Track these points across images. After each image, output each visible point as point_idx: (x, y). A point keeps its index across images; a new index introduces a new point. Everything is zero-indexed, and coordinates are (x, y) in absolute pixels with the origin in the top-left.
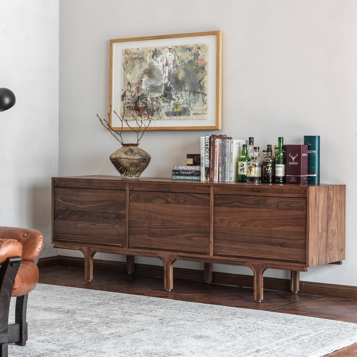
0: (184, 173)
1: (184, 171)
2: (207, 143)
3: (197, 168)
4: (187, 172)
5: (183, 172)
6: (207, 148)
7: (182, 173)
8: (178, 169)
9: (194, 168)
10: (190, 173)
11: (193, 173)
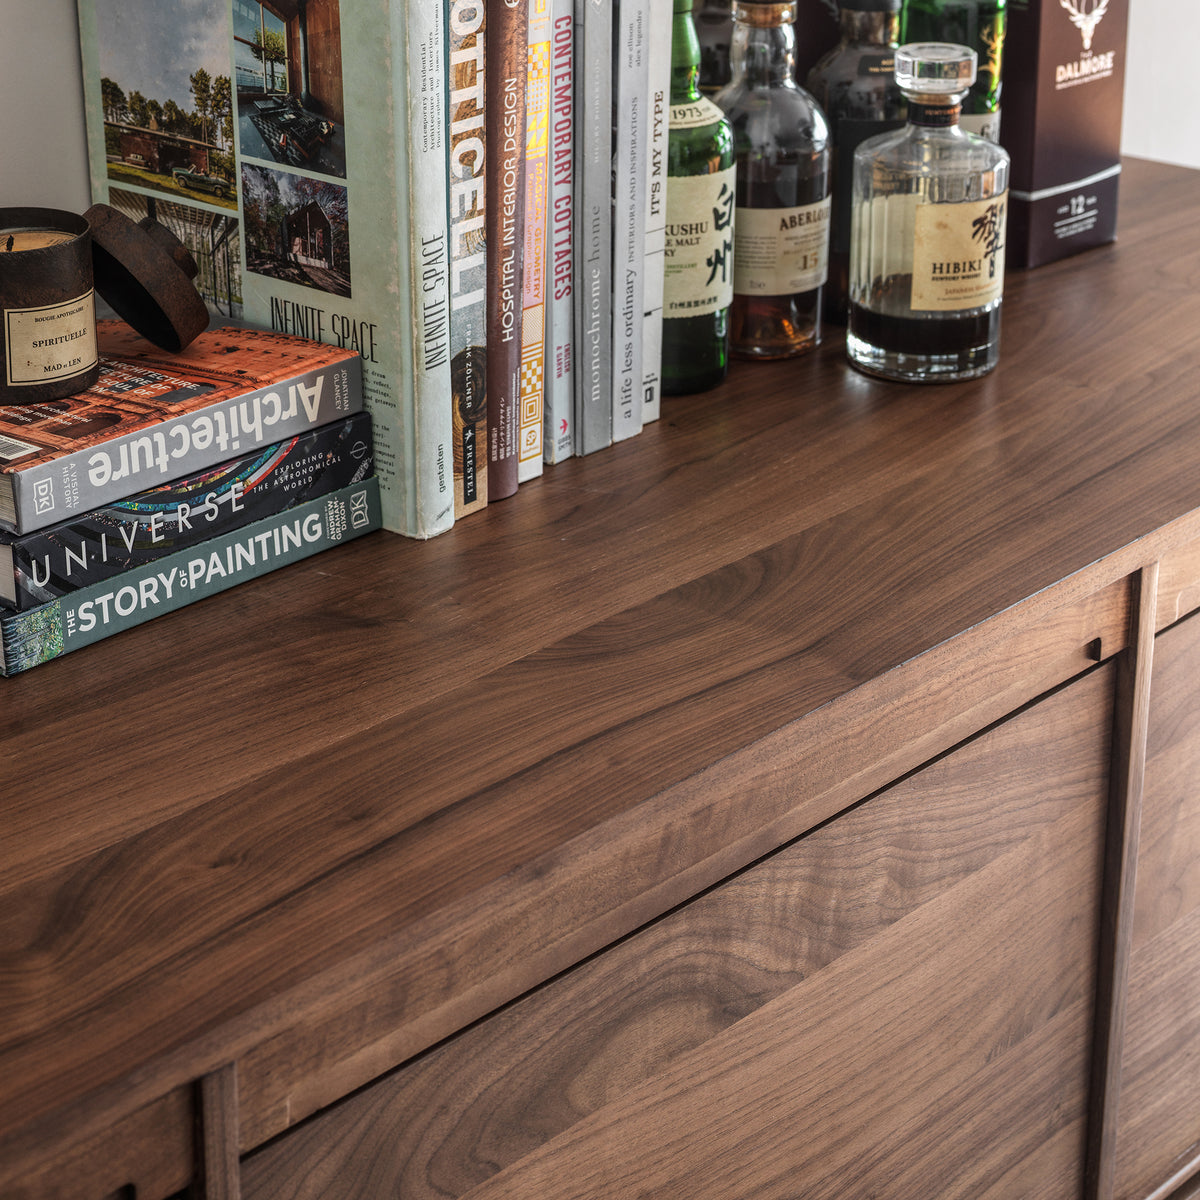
0: (169, 530)
1: (161, 496)
2: (468, 42)
3: (305, 393)
4: (194, 498)
5: (155, 521)
6: (468, 110)
7: (143, 535)
8: (74, 504)
9: (268, 410)
10: (234, 493)
11: (269, 478)
